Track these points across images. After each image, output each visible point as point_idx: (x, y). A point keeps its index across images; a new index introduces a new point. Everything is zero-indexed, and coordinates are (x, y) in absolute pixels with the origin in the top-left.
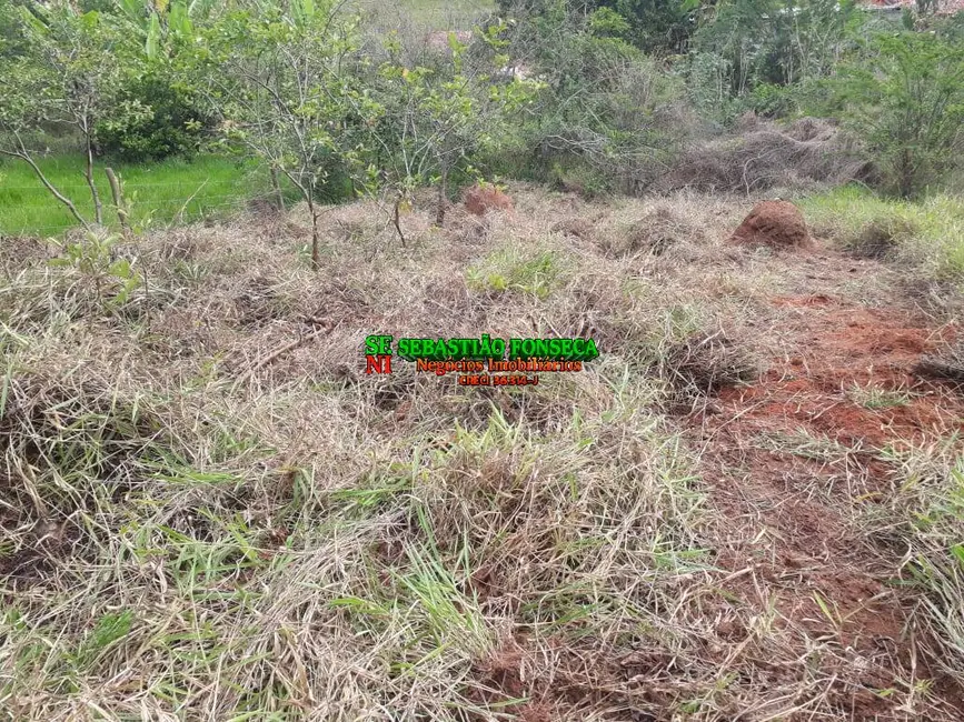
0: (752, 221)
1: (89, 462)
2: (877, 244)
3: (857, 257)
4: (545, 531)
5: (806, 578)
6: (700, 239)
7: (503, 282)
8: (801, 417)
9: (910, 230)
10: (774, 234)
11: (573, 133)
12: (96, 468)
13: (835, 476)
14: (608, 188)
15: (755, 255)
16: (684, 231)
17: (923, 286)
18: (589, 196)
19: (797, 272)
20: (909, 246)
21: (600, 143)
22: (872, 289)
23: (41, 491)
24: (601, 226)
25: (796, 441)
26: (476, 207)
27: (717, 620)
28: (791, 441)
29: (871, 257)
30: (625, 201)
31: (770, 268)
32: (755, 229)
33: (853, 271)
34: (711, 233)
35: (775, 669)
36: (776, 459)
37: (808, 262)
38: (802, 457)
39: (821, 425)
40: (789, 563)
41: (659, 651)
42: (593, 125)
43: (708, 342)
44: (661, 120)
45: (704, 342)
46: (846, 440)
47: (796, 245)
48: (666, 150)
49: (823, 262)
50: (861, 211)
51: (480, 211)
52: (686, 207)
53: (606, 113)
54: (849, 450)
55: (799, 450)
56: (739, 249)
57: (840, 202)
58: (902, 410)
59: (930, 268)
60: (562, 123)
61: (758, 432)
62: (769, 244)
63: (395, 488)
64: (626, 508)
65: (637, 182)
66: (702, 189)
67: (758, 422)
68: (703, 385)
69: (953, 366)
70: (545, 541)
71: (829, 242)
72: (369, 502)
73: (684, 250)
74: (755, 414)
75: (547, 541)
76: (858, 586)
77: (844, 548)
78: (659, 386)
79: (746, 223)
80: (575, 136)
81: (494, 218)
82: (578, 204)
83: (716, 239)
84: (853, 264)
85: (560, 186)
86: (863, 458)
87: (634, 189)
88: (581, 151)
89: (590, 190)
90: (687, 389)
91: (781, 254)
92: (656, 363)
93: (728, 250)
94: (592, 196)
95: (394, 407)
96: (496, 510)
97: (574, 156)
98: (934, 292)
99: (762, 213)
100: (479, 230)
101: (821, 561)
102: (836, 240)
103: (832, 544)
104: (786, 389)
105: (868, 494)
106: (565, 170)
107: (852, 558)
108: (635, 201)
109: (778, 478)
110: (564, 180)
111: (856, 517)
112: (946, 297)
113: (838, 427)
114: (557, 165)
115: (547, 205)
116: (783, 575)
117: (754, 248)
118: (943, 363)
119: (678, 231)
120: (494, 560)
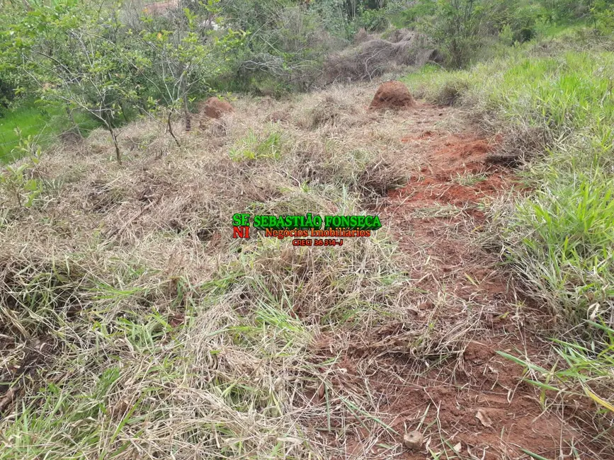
0: (379, 96)
1: (47, 302)
2: (450, 97)
3: (441, 107)
4: (324, 278)
5: (455, 275)
6: (353, 112)
7: (253, 155)
8: (434, 197)
9: (466, 86)
10: (393, 101)
11: (259, 58)
12: (52, 305)
13: (457, 224)
14: (288, 90)
15: (385, 115)
16: (343, 108)
17: (480, 116)
18: (278, 97)
19: (411, 121)
20: (467, 96)
21: (277, 62)
22: (453, 123)
23: (24, 324)
24: (294, 113)
25: (434, 210)
26: (213, 113)
27: (419, 304)
28: (431, 211)
29: (448, 105)
30: (299, 96)
31: (395, 121)
32: (382, 100)
33: (440, 115)
34: (358, 107)
35: (452, 318)
36: (426, 221)
37: (415, 114)
38: (439, 218)
39: (444, 199)
40: (445, 270)
41: (395, 322)
42: (270, 51)
43: (377, 167)
44: (311, 42)
45: (375, 167)
46: (460, 204)
47: (406, 106)
48: (318, 61)
49: (423, 113)
50: (439, 80)
51: (217, 116)
52: (341, 93)
53: (277, 42)
54: (462, 209)
55: (436, 214)
56: (376, 114)
57: (425, 76)
58: (484, 183)
59: (481, 107)
60: (251, 52)
61: (414, 210)
62: (392, 108)
63: (235, 275)
64: (360, 259)
65: (304, 83)
66: (345, 82)
67: (412, 205)
68: (379, 192)
69: (505, 155)
70: (325, 283)
71: (424, 101)
72: (224, 285)
73: (346, 120)
74: (409, 201)
75: (326, 283)
76: (481, 273)
77: (470, 257)
78: (356, 197)
79: (376, 98)
80: (260, 60)
81: (228, 118)
82: (274, 103)
83: (363, 111)
84: (440, 111)
85: (258, 93)
86: (469, 212)
87: (304, 88)
88: (266, 69)
89: (278, 93)
90: (371, 195)
91: (400, 112)
92: (352, 184)
93: (371, 115)
94: (280, 96)
95: (210, 238)
96: (295, 275)
97: (262, 72)
98: (486, 118)
99: (384, 90)
100: (220, 127)
101: (461, 266)
102: (428, 99)
103: (465, 257)
104: (423, 184)
105: (476, 229)
106: (260, 82)
107: (475, 261)
108: (305, 96)
109: (429, 231)
110: (261, 89)
111: (473, 241)
112: (493, 120)
113: (454, 198)
114: (254, 80)
115: (254, 105)
116: (444, 276)
117: (383, 111)
118: (498, 155)
119: (340, 109)
120: (300, 300)
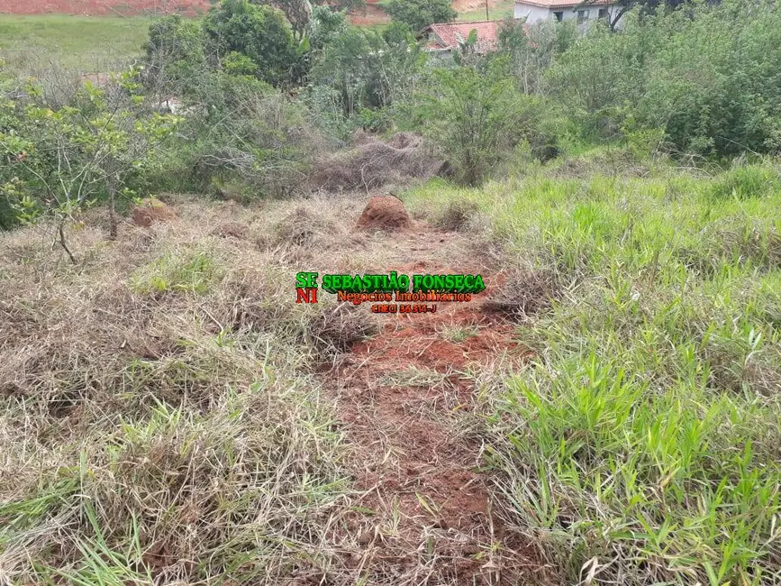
0: (369, 213)
2: (455, 220)
3: (444, 231)
4: (207, 498)
5: (422, 481)
6: (332, 229)
7: (164, 284)
8: (411, 356)
9: (475, 207)
10: (385, 221)
11: (223, 153)
13: (436, 397)
14: (261, 195)
15: (375, 237)
16: (319, 225)
17: (485, 247)
18: (246, 202)
19: (405, 246)
20: (474, 220)
21: (247, 159)
22: (456, 253)
24: (255, 226)
25: (408, 375)
26: (142, 220)
27: (359, 534)
28: (405, 376)
29: (453, 229)
30: (275, 203)
31: (384, 246)
32: (372, 218)
33: (442, 241)
34: (340, 225)
35: (403, 561)
36: (396, 392)
37: (412, 238)
38: (414, 387)
39: (424, 360)
40: (410, 472)
41: (313, 572)
42: (239, 145)
43: (338, 311)
44: (292, 139)
45: (336, 311)
46: (442, 368)
47: (402, 228)
48: (302, 162)
49: (422, 237)
50: (443, 197)
51: (147, 224)
52: (320, 206)
53: (249, 136)
54: (444, 375)
55: (411, 382)
56: (362, 235)
57: (429, 192)
58: (476, 339)
59: (487, 235)
60: (214, 145)
61: (382, 374)
62: (383, 228)
63: (63, 491)
64: (276, 460)
65: (283, 188)
66: (332, 189)
67: (381, 366)
68: (340, 345)
69: (505, 302)
70: (210, 506)
71: (425, 222)
72: (36, 510)
73: (320, 240)
74: (379, 359)
75: (211, 505)
76: (458, 478)
77: (448, 451)
78: (306, 351)
79: (365, 215)
80: (226, 155)
81: (160, 228)
82: (238, 209)
83: (345, 230)
84: (442, 236)
85: (220, 196)
86: (454, 379)
87: (282, 194)
88: (234, 167)
89: (246, 197)
90: (327, 350)
91: (393, 234)
92: (301, 333)
93: (354, 236)
94: (248, 202)
95: (68, 413)
96: (165, 489)
97: (225, 170)
98: (492, 251)
99: (375, 206)
100: (147, 240)
101: (434, 465)
102: (430, 220)
103: (440, 450)
104: (400, 336)
105: (460, 406)
106: (222, 182)
107: (454, 457)
108: (284, 203)
109: (399, 407)
110: (223, 191)
111: (454, 426)
112: (499, 253)
113: (436, 359)
114: (214, 179)
115: (210, 212)
116: (407, 483)
117: (373, 232)
118: (498, 301)
119: (314, 225)
120: (166, 533)
